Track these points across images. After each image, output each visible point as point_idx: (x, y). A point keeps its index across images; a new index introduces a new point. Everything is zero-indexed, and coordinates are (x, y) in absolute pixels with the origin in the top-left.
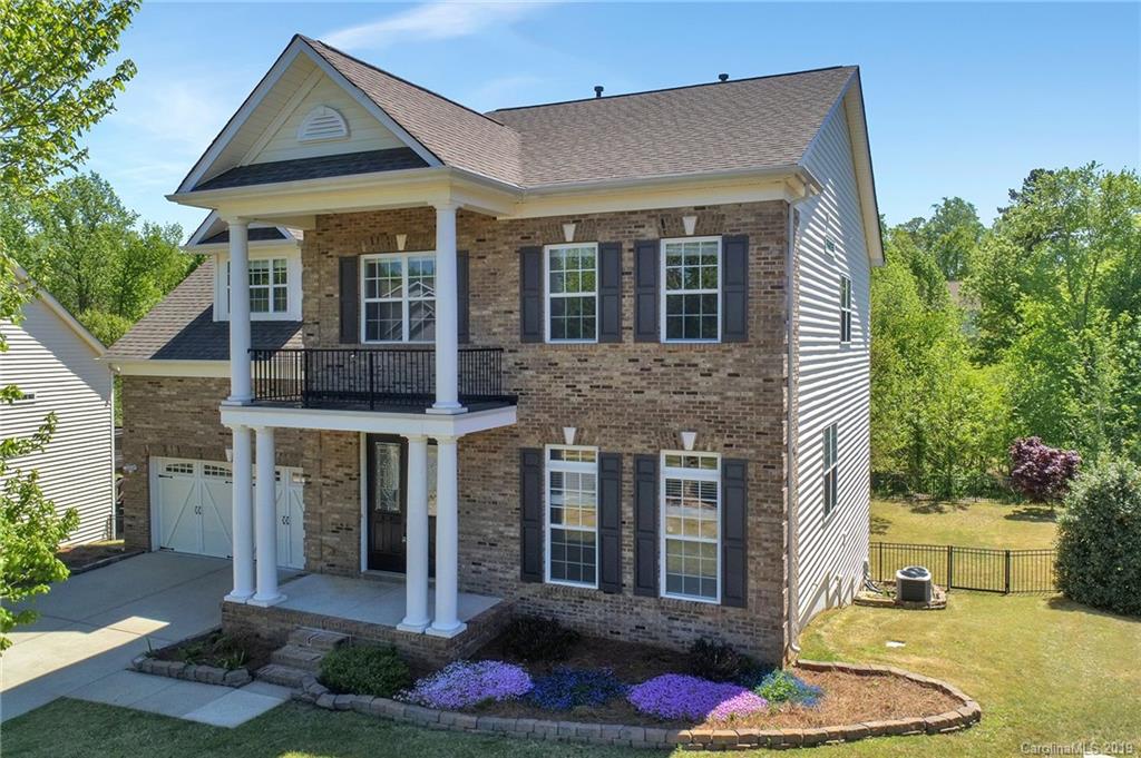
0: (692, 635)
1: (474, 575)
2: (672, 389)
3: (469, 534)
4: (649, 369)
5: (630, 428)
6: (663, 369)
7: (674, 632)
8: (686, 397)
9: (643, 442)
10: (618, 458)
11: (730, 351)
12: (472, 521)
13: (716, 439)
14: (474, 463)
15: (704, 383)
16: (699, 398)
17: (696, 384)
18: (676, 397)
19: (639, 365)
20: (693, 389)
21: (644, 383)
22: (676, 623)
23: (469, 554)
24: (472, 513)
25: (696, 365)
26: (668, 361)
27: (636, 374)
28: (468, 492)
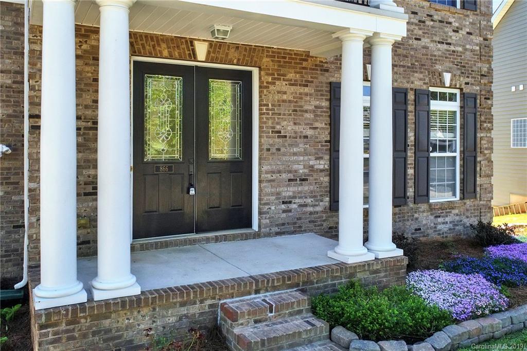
0: (447, 226)
1: (284, 215)
2: (437, 39)
3: (279, 172)
4: (424, 22)
5: (412, 68)
6: (432, 23)
7: (439, 227)
8: (445, 47)
9: (421, 79)
10: (405, 93)
11: (467, 16)
12: (284, 158)
13: (462, 79)
14: (285, 97)
15: (454, 37)
16: (452, 48)
17: (451, 37)
18: (439, 46)
19: (418, 17)
20: (449, 41)
21: (420, 32)
22: (440, 220)
23: (278, 194)
24: (283, 149)
25: (450, 23)
26: (436, 17)
27: (416, 25)
28: (278, 127)
